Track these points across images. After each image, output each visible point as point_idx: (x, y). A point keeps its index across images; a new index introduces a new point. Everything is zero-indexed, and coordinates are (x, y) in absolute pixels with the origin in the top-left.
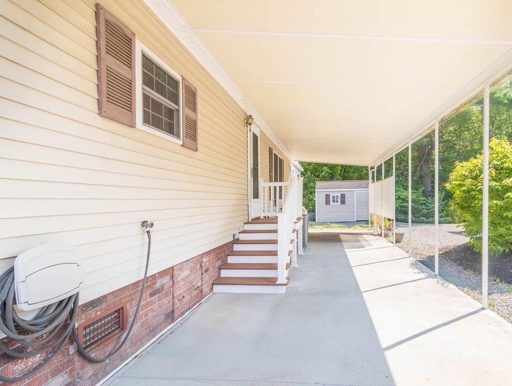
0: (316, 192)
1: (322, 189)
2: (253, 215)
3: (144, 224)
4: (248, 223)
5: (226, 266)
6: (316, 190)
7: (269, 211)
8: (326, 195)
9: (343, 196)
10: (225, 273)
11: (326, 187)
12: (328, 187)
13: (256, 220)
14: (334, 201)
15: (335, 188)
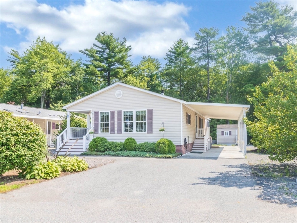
0: (217, 130)
1: (220, 129)
2: (196, 138)
3: (188, 136)
4: (195, 139)
5: (193, 147)
6: (217, 129)
7: (200, 137)
8: (222, 132)
9: (230, 132)
10: (193, 148)
11: (222, 127)
12: (223, 128)
13: (197, 139)
14: (226, 134)
15: (226, 128)
